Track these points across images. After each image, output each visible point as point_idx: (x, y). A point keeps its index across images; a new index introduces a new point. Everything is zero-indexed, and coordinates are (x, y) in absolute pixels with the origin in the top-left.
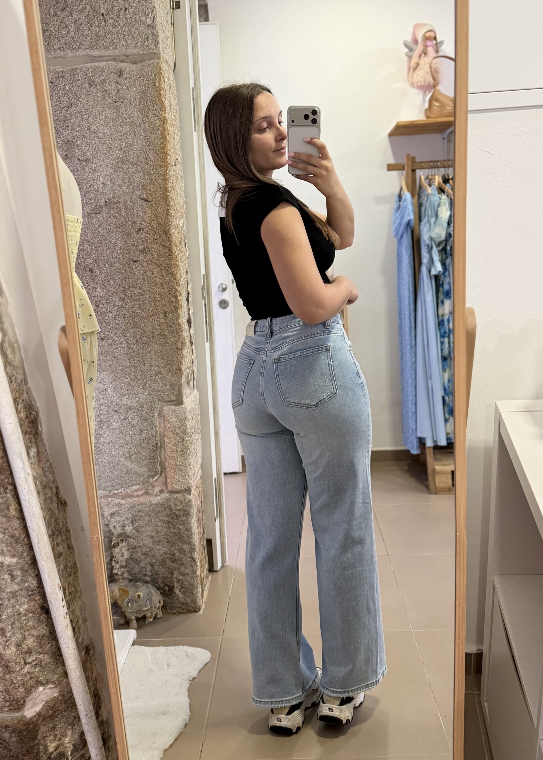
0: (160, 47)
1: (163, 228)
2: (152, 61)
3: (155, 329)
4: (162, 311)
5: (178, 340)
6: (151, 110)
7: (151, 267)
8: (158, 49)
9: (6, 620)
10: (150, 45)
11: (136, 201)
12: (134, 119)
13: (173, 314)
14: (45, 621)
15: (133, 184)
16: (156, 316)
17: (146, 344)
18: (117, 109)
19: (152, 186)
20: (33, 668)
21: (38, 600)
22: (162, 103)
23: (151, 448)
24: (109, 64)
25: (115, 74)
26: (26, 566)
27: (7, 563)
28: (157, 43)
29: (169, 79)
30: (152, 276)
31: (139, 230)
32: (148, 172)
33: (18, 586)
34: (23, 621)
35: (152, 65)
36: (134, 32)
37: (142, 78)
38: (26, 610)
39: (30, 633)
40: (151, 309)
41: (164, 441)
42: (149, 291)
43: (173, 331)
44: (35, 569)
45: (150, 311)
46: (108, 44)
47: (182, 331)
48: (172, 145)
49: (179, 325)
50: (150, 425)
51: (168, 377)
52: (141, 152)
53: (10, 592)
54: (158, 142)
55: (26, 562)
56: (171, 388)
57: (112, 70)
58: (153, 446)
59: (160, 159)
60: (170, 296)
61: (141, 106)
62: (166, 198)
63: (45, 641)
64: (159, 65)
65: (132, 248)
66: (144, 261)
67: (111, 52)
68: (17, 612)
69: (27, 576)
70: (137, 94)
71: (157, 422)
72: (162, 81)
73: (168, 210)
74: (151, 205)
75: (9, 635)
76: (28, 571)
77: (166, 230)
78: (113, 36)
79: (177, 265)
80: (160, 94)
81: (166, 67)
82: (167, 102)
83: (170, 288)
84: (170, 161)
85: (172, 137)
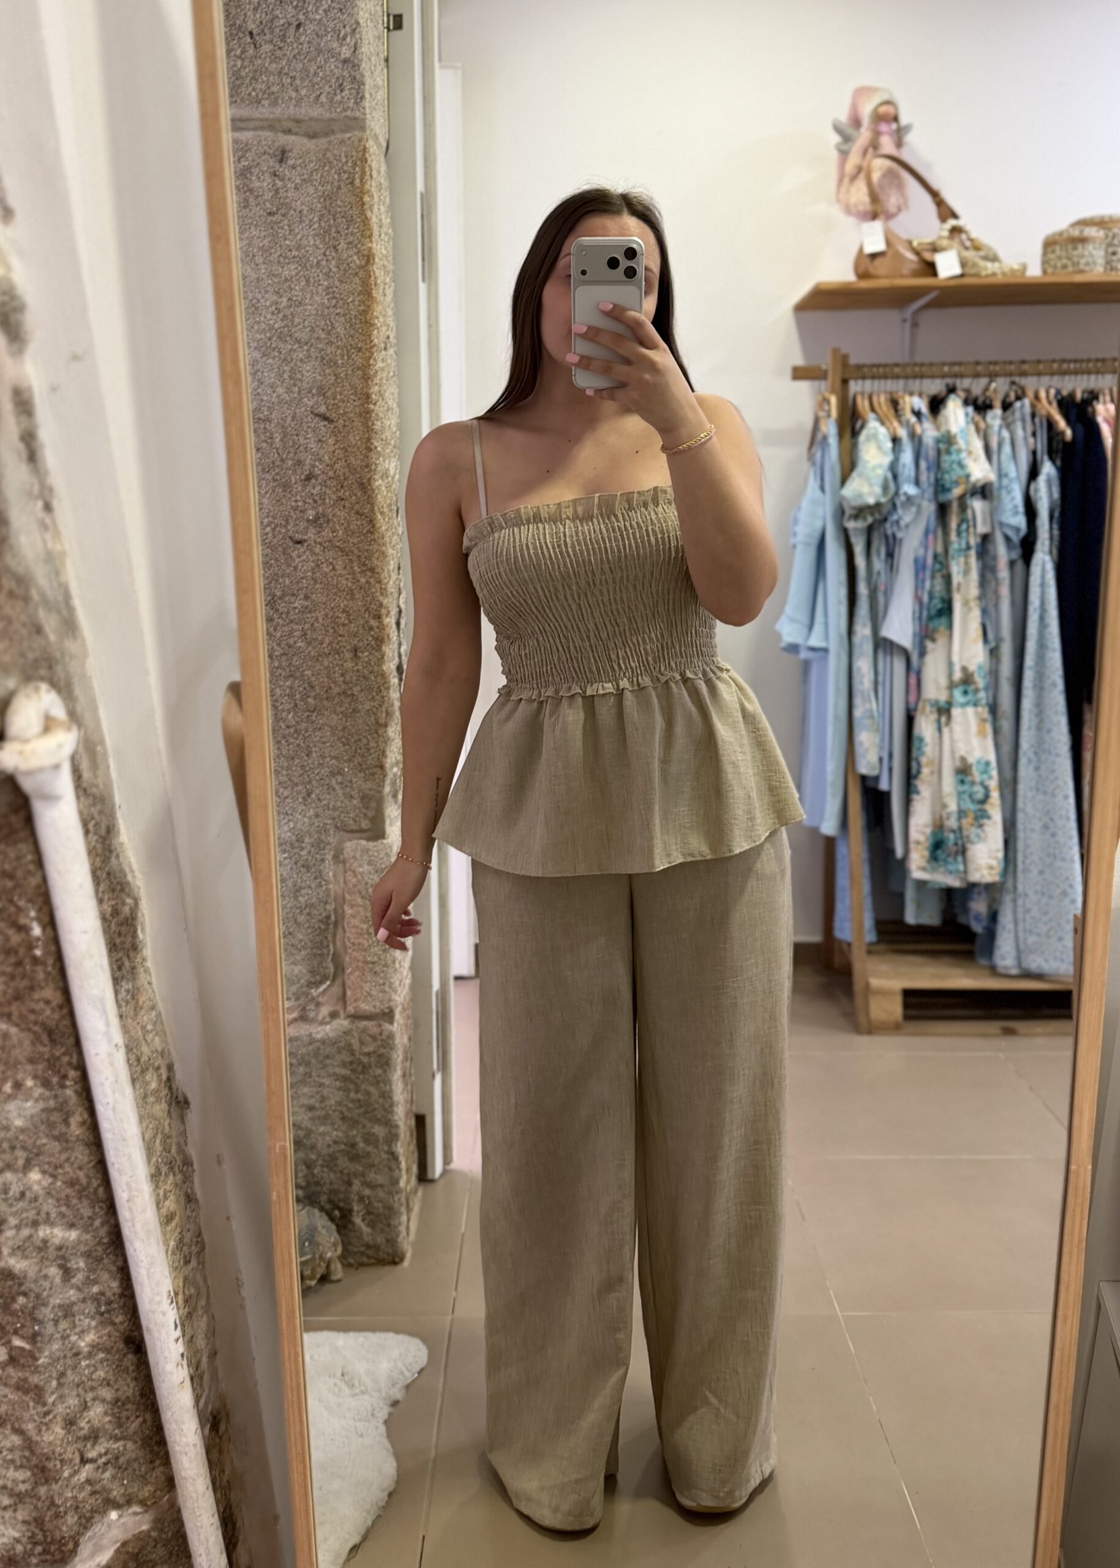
0: (367, 105)
1: (358, 476)
3: (335, 682)
4: (348, 647)
5: (380, 706)
6: (342, 234)
7: (330, 554)
8: (362, 110)
9: (46, 1368)
10: (345, 100)
11: (305, 420)
12: (308, 251)
13: (371, 654)
14: (132, 1368)
15: (299, 384)
16: (337, 656)
17: (313, 711)
18: (272, 228)
19: (338, 390)
20: (100, 1470)
21: (121, 1323)
22: (366, 222)
23: (316, 926)
24: (259, 136)
25: (274, 156)
26: (99, 1248)
27: (57, 1241)
28: (361, 99)
29: (379, 172)
30: (332, 574)
31: (309, 478)
32: (331, 360)
33: (77, 1292)
34: (84, 1369)
35: (348, 142)
36: (315, 73)
37: (327, 168)
38: (93, 1346)
39: (97, 1395)
40: (327, 640)
41: (343, 911)
42: (325, 604)
43: (370, 689)
44: (117, 1255)
45: (325, 645)
46: (260, 94)
47: (388, 688)
48: (380, 307)
49: (383, 675)
50: (316, 878)
51: (356, 783)
52: (319, 318)
53: (60, 1306)
54: (353, 301)
55: (97, 1240)
56: (361, 805)
57: (265, 147)
58: (321, 921)
59: (357, 335)
60: (367, 616)
61: (323, 224)
62: (366, 416)
63: (129, 1413)
64: (362, 143)
65: (292, 514)
66: (315, 542)
67: (265, 111)
68: (71, 1349)
69: (98, 1272)
70: (315, 201)
71: (331, 874)
72: (367, 177)
73: (370, 440)
74: (335, 427)
75: (51, 1400)
76: (102, 1259)
77: (365, 481)
78: (271, 78)
79: (383, 553)
80: (363, 204)
81: (375, 147)
82: (374, 220)
83: (369, 599)
84: (376, 340)
85: (381, 291)
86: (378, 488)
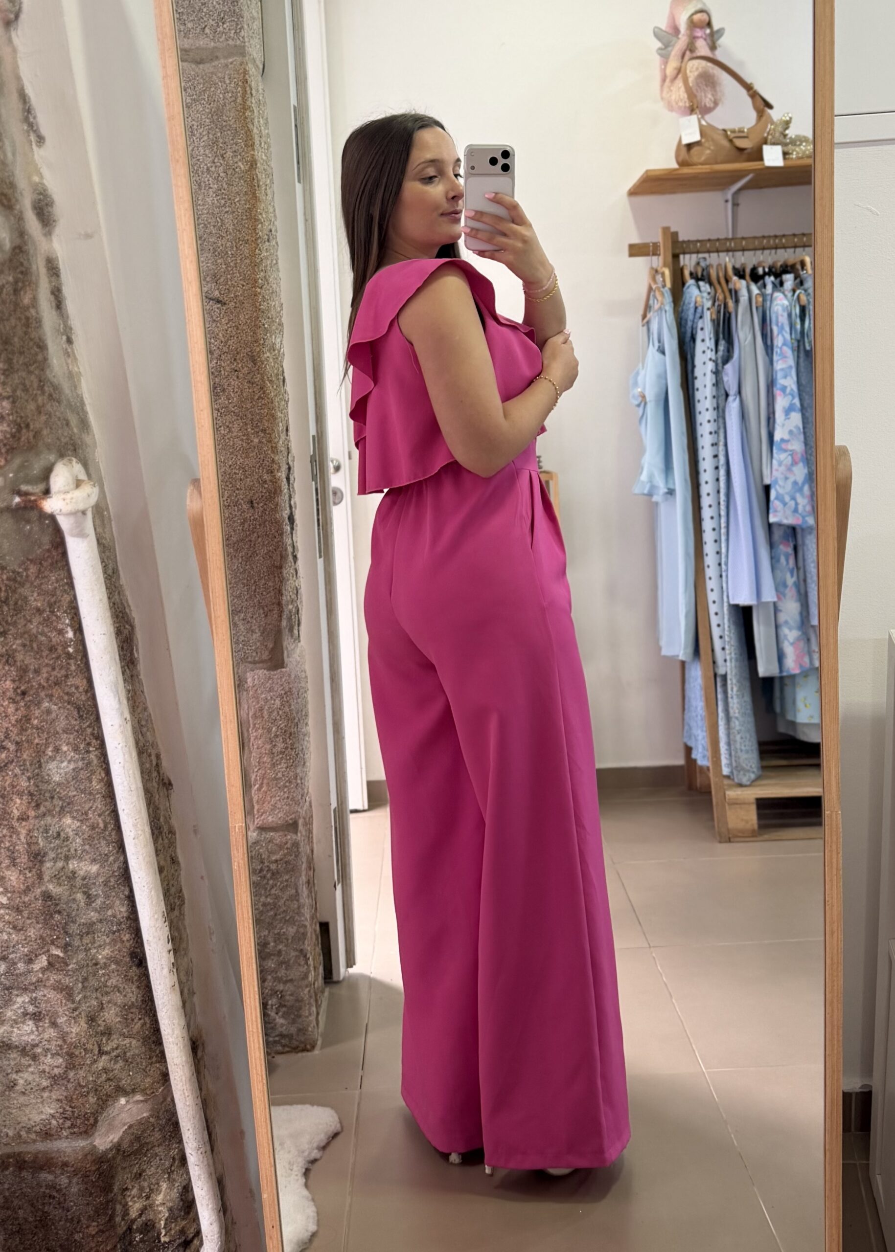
0: (245, 34)
1: (249, 350)
2: (230, 60)
3: (234, 531)
4: (245, 500)
5: (275, 551)
6: (228, 144)
8: (242, 39)
9: (74, 973)
10: (227, 31)
12: (198, 160)
13: (266, 504)
14: (136, 978)
16: (236, 508)
19: (229, 276)
20: (113, 1062)
21: (128, 940)
22: (249, 134)
26: (112, 880)
27: (82, 873)
28: (240, 29)
29: (257, 91)
33: (97, 914)
34: (101, 977)
35: (231, 66)
36: (200, 9)
37: (212, 89)
38: (107, 958)
39: (111, 999)
41: (249, 735)
43: (266, 536)
45: (224, 498)
47: (282, 536)
48: (263, 205)
49: (276, 523)
51: (256, 619)
53: (84, 923)
54: (240, 200)
55: (112, 873)
56: (261, 638)
59: (244, 229)
60: (261, 471)
62: (254, 299)
63: (133, 1016)
64: (243, 66)
68: (92, 960)
69: (112, 898)
70: (203, 117)
72: (248, 95)
73: (258, 318)
74: (227, 309)
75: (77, 999)
76: (115, 888)
77: (255, 354)
79: (274, 416)
80: (245, 118)
81: (253, 70)
82: (255, 131)
83: (262, 456)
84: (260, 233)
85: (263, 192)
86: (267, 359)
